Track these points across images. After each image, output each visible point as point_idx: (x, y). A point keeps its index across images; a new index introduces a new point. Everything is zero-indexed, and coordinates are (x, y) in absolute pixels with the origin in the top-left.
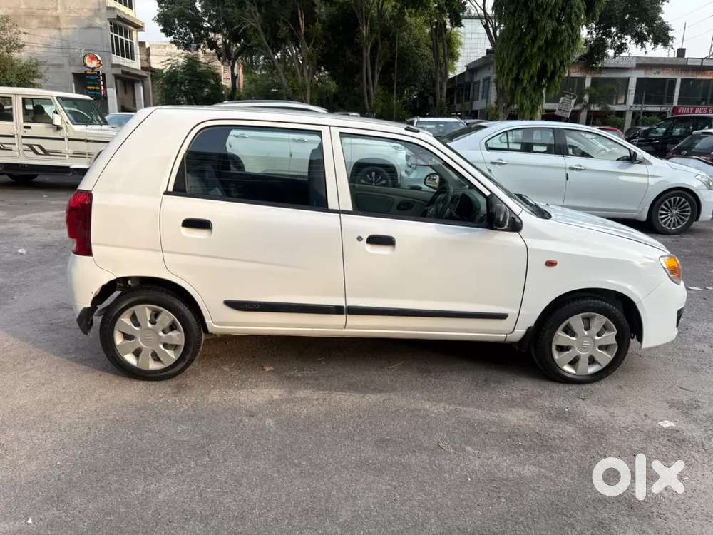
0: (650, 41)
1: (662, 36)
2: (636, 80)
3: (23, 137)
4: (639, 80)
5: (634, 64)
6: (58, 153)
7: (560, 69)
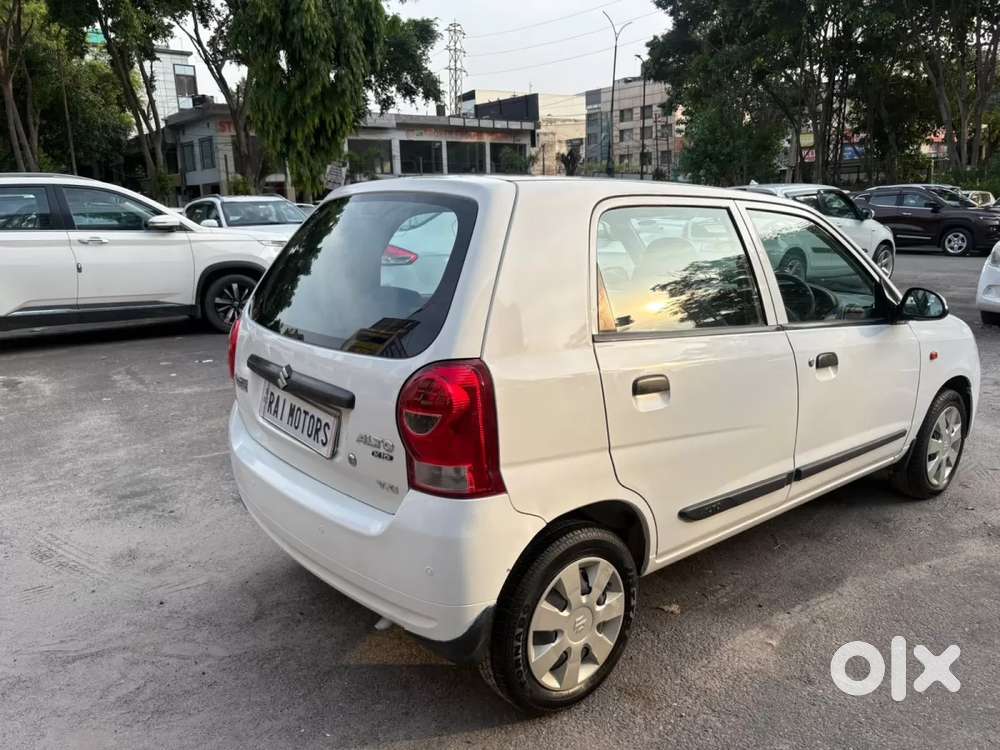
0: (421, 95)
1: (432, 91)
2: (398, 143)
4: (402, 143)
5: (393, 123)
7: (341, 127)
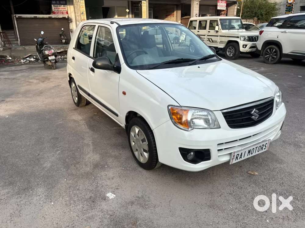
3: (208, 36)
6: (216, 42)
